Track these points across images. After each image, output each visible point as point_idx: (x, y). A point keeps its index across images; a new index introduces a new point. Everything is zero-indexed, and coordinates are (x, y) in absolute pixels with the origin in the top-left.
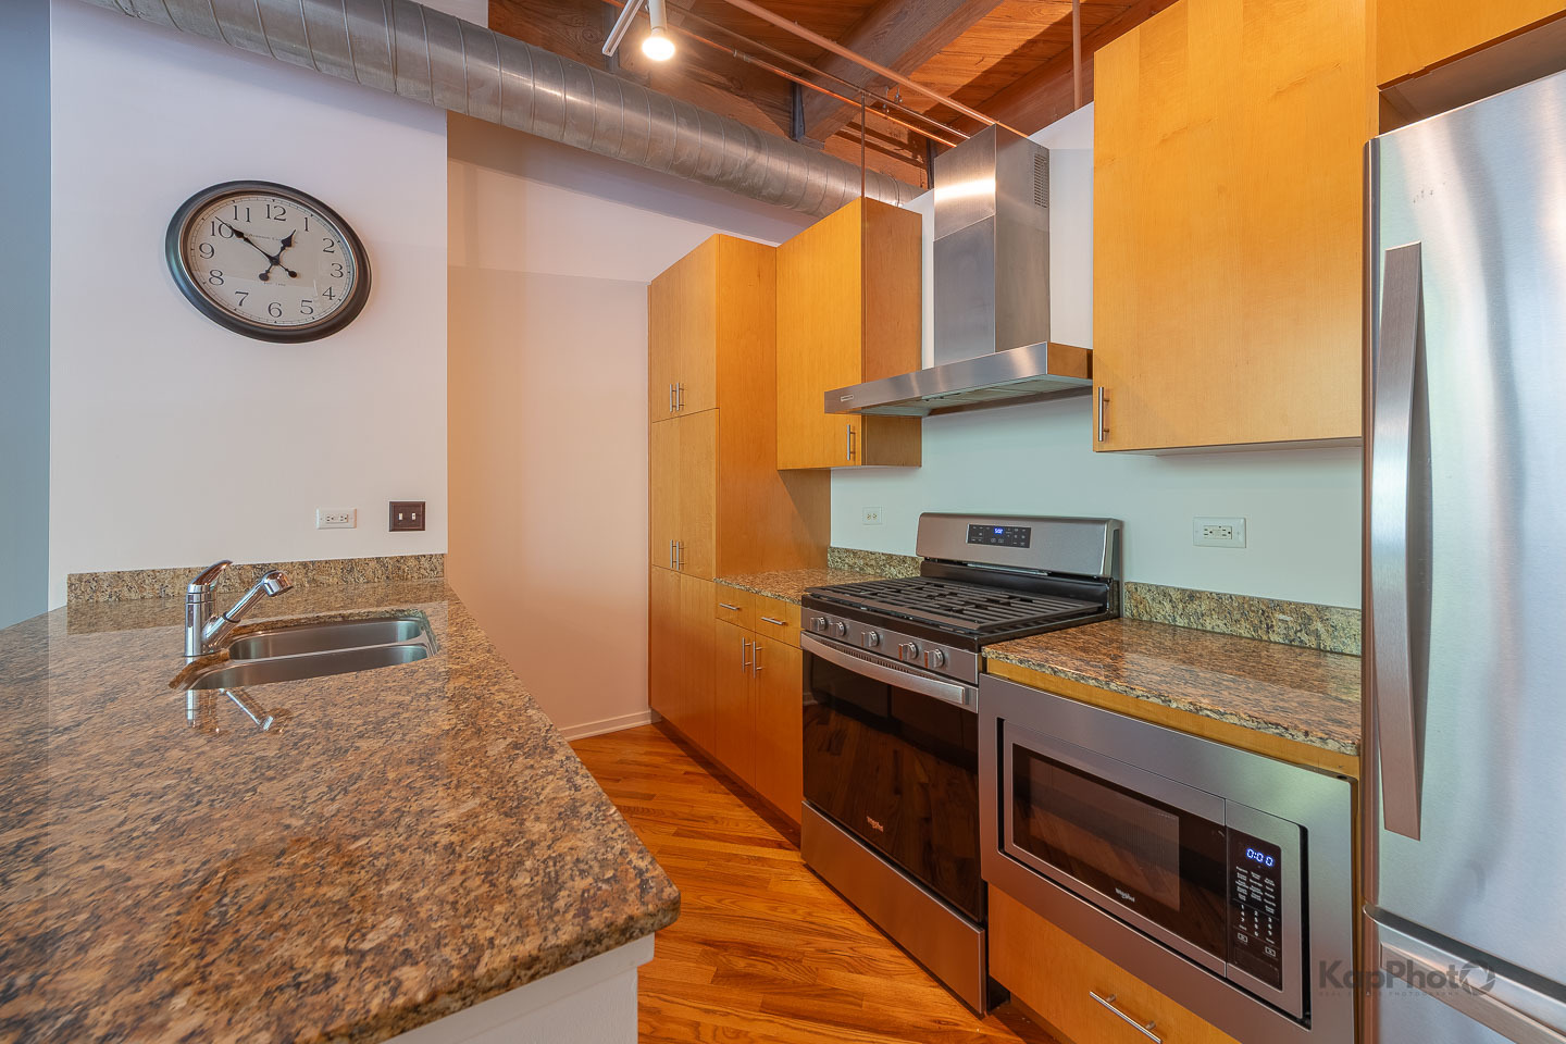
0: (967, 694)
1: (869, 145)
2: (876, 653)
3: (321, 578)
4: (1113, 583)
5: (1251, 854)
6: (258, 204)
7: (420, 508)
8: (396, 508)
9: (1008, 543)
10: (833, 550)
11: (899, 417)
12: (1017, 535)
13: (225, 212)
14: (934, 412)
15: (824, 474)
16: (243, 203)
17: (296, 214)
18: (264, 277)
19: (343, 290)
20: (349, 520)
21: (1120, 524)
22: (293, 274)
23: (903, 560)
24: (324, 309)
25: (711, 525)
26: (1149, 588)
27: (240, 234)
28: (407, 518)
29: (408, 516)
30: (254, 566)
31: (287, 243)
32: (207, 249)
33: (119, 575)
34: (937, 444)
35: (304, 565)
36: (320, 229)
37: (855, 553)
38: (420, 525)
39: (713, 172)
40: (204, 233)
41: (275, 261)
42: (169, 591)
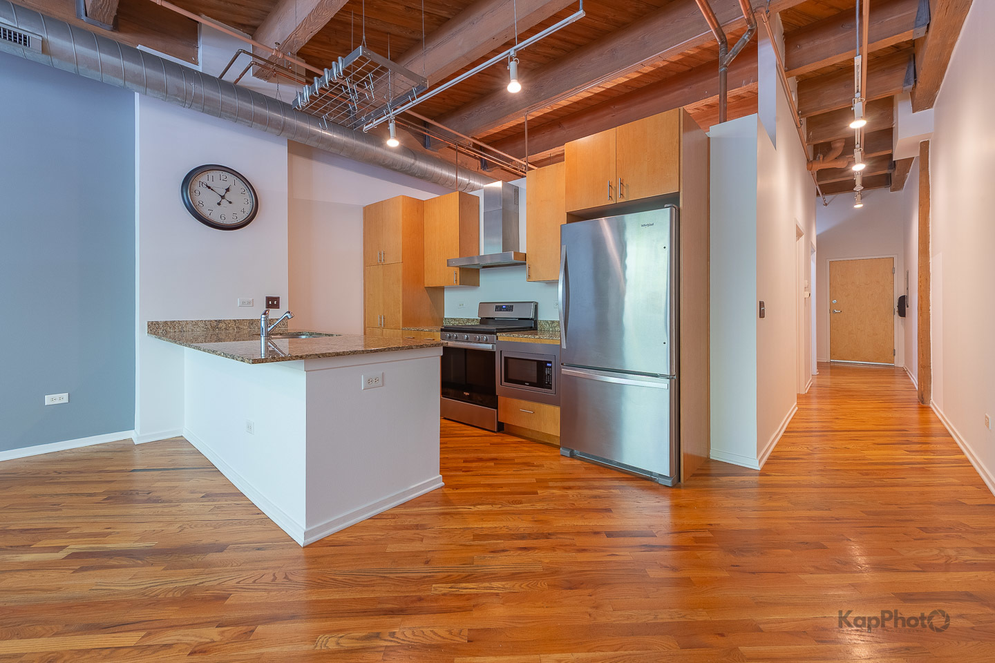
0: (493, 346)
1: (459, 151)
2: (467, 340)
3: (241, 327)
4: (535, 320)
5: (548, 365)
6: (216, 174)
7: (277, 299)
8: (268, 299)
9: (507, 310)
10: (446, 319)
11: (472, 269)
12: (509, 308)
13: (204, 178)
14: (484, 267)
15: (442, 289)
16: (211, 174)
17: (231, 179)
18: (219, 204)
19: (248, 209)
20: (250, 304)
21: (537, 303)
22: (230, 203)
23: (473, 320)
24: (241, 218)
25: (399, 308)
26: (544, 321)
27: (209, 188)
28: (273, 303)
29: (272, 303)
30: (216, 321)
31: (228, 190)
32: (197, 192)
33: (166, 322)
34: (484, 278)
35: (235, 321)
36: (240, 184)
37: (455, 319)
38: (277, 306)
39: (398, 168)
40: (196, 186)
41: (223, 197)
42: (184, 329)
